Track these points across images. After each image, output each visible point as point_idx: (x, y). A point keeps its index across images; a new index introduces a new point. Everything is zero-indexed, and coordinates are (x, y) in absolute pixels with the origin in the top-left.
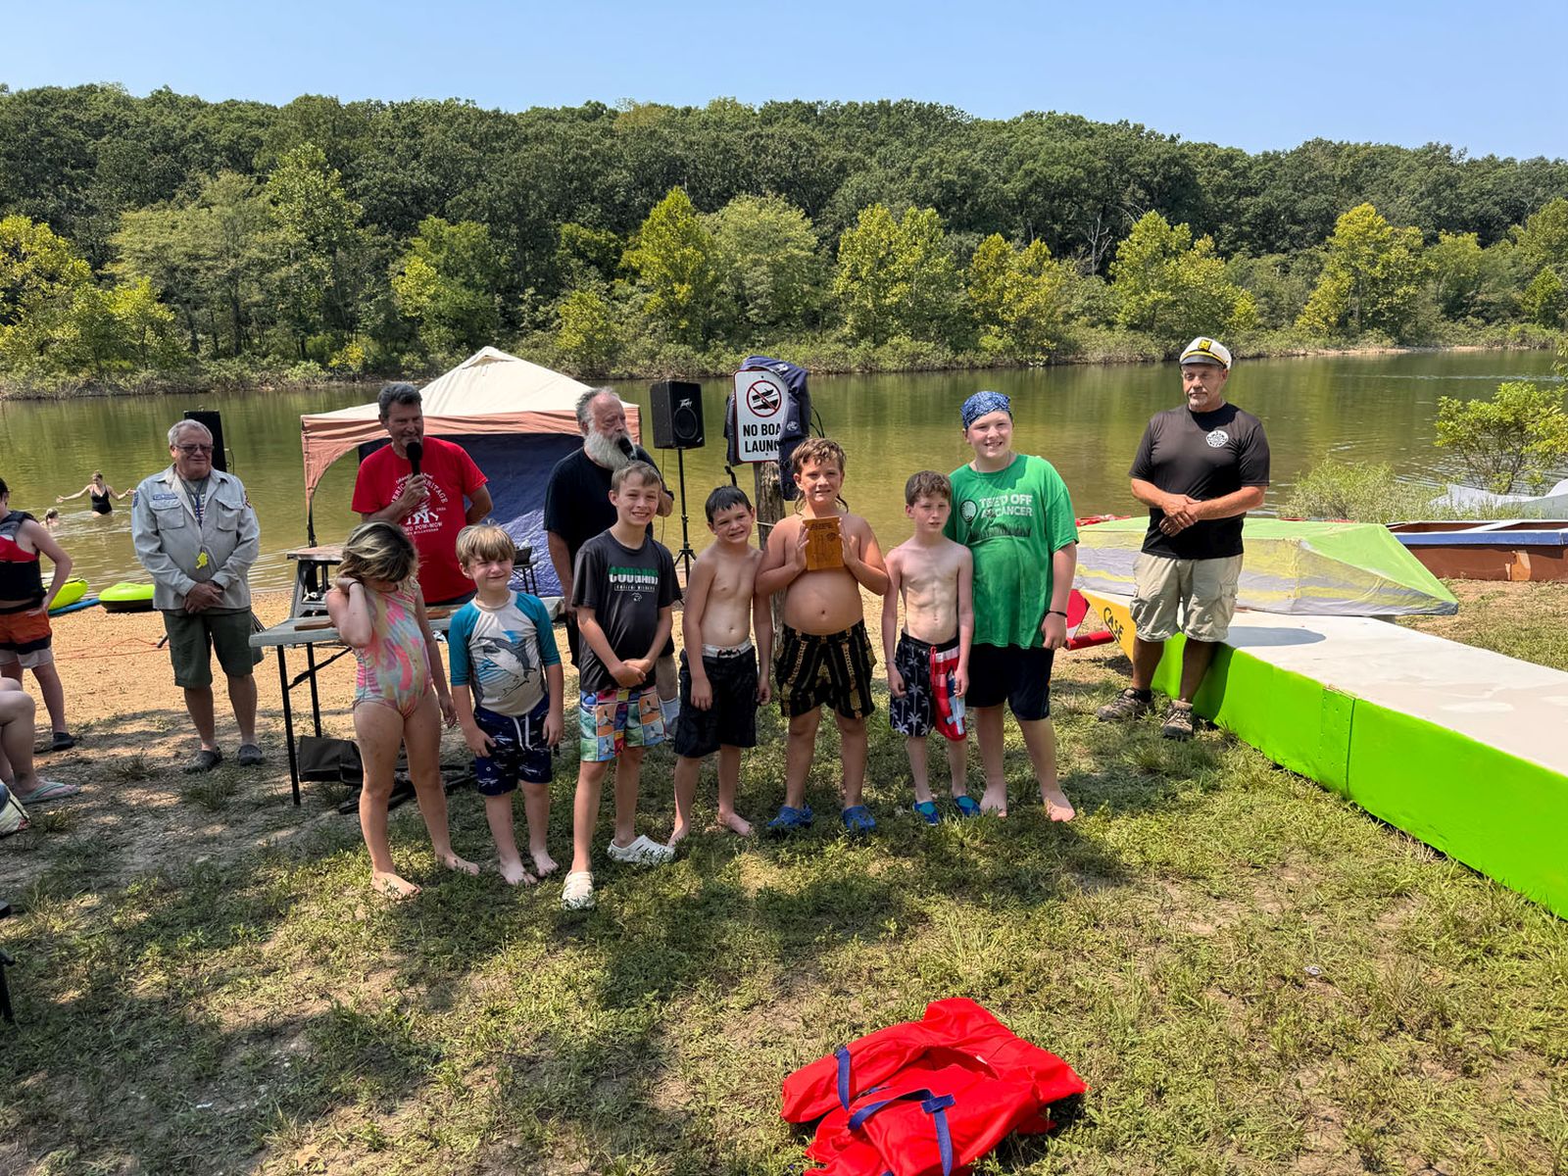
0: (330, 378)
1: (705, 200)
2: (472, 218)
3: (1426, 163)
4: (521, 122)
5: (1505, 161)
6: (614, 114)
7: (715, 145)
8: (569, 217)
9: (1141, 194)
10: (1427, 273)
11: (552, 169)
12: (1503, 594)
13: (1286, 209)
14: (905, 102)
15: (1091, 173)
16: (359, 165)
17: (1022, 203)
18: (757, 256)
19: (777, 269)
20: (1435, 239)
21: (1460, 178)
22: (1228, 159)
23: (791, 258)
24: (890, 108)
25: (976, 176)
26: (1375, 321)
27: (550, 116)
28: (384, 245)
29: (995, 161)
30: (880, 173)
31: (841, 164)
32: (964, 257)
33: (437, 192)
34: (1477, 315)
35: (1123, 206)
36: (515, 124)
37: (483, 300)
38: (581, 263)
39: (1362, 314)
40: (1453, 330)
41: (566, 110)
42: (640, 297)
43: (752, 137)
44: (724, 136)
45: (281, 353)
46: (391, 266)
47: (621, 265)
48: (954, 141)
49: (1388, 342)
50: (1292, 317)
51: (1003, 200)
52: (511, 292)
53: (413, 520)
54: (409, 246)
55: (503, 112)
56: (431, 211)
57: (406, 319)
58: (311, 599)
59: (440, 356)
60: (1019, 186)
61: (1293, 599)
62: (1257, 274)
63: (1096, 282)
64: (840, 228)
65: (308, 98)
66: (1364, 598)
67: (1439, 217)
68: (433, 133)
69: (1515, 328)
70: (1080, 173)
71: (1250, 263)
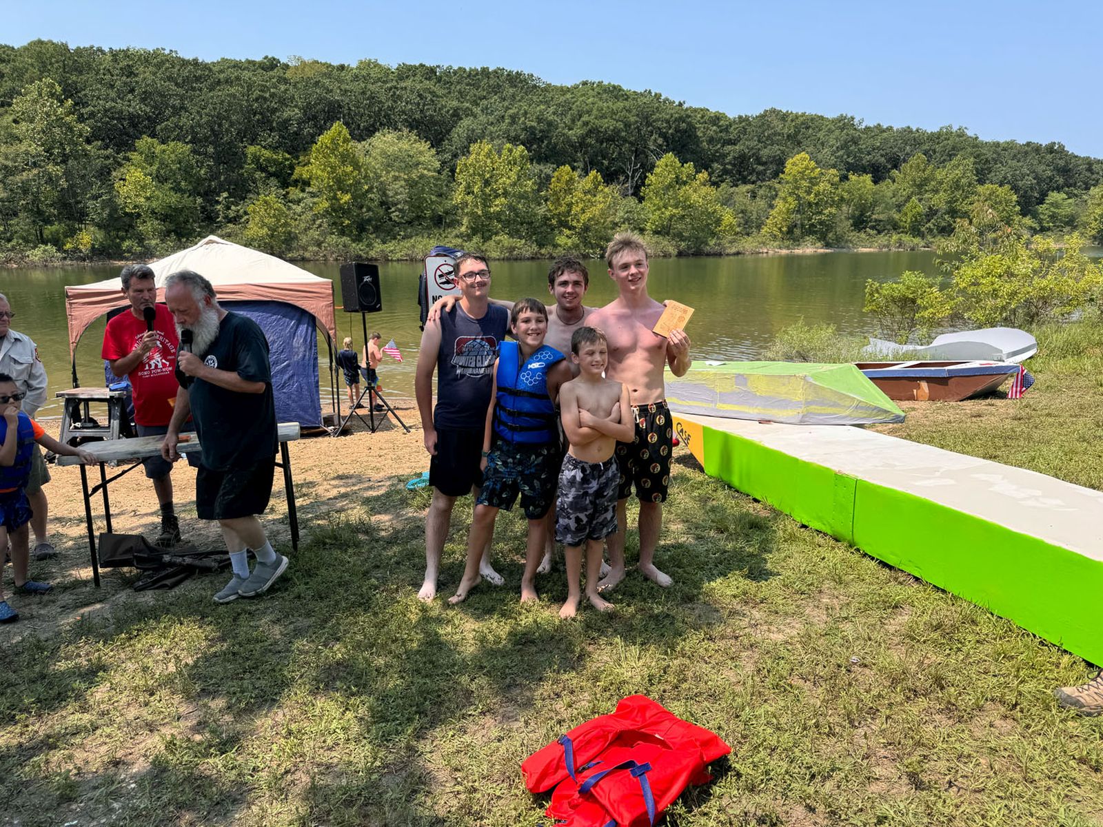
0: (65, 258)
1: (356, 132)
2: (178, 138)
3: (839, 128)
4: (215, 69)
5: (887, 128)
6: (286, 67)
7: (363, 93)
8: (253, 141)
9: (660, 141)
10: (842, 199)
11: (241, 106)
12: (914, 409)
13: (753, 154)
14: (499, 69)
15: (627, 125)
16: (85, 95)
17: (582, 144)
18: (397, 174)
19: (412, 184)
20: (844, 178)
21: (860, 138)
22: (717, 119)
23: (422, 177)
24: (489, 73)
25: (550, 124)
26: (811, 231)
27: (237, 65)
28: (107, 157)
29: (562, 114)
30: (483, 118)
31: (455, 111)
32: (544, 182)
33: (149, 118)
34: (873, 228)
35: (649, 149)
36: (210, 70)
37: (187, 201)
38: (264, 175)
39: (803, 226)
40: (858, 237)
41: (249, 62)
42: (309, 201)
43: (390, 89)
44: (370, 86)
45: (23, 238)
46: (114, 174)
47: (294, 177)
48: (535, 98)
49: (819, 244)
50: (759, 227)
51: (568, 140)
52: (209, 195)
53: (150, 366)
54: (128, 159)
55: (200, 61)
56: (145, 133)
57: (126, 214)
58: (76, 428)
59: (153, 242)
60: (580, 132)
61: (801, 415)
62: (736, 198)
63: (632, 202)
64: (455, 156)
65: (40, 42)
66: (848, 412)
67: (848, 163)
68: (145, 75)
69: (895, 237)
70: (620, 125)
71: (732, 190)
